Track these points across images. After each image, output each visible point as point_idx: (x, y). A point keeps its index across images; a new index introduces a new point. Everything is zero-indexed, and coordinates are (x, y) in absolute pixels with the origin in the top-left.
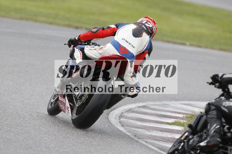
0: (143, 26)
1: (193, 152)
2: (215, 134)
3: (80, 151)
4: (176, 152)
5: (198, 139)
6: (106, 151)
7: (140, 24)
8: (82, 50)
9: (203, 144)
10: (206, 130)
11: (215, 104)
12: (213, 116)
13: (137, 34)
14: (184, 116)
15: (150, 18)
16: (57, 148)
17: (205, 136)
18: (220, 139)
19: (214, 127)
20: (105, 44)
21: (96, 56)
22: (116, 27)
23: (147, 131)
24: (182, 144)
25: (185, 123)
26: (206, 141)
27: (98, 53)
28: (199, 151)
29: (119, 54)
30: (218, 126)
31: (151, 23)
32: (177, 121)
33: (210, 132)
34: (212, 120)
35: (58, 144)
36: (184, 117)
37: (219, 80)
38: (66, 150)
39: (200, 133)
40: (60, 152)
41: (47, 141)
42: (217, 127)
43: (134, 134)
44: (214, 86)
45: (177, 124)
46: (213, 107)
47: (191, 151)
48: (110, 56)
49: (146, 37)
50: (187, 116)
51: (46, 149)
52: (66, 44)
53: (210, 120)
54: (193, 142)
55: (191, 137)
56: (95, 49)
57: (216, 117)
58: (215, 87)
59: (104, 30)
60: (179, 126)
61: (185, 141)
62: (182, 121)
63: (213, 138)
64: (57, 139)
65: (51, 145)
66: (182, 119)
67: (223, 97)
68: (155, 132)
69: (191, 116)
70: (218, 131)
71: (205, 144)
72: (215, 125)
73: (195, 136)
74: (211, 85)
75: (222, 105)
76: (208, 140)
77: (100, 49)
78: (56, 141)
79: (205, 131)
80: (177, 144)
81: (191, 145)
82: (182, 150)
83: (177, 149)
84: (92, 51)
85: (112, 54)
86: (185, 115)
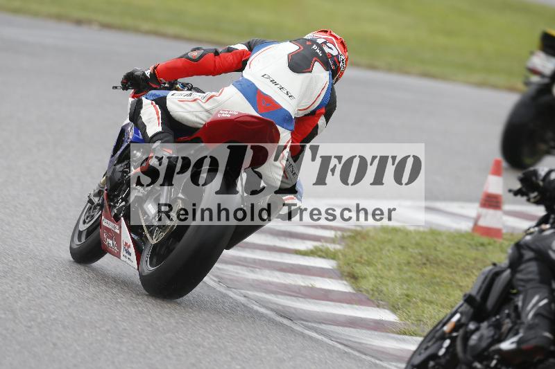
0: (315, 47)
1: (478, 365)
2: (537, 321)
3: (88, 317)
4: (432, 363)
5: (492, 333)
6: (150, 319)
7: (308, 43)
8: (161, 102)
9: (507, 345)
10: (509, 309)
11: (533, 247)
12: (530, 276)
13: (299, 64)
14: (338, 236)
15: (334, 34)
16: (32, 312)
17: (507, 324)
18: (551, 332)
19: (534, 303)
20: (218, 88)
21: (197, 116)
22: (247, 49)
23: (247, 271)
24: (447, 343)
25: (340, 251)
26: (515, 339)
27: (201, 109)
28: (494, 362)
29: (255, 114)
30: (545, 301)
31: (334, 46)
32: (321, 247)
33: (523, 315)
34: (529, 286)
35: (35, 301)
36: (336, 236)
37: (538, 184)
38: (53, 317)
39: (495, 315)
40: (39, 320)
41: (7, 295)
42: (542, 303)
43: (217, 277)
44: (525, 198)
45: (320, 253)
46: (528, 254)
47: (473, 362)
48: (233, 118)
49: (320, 75)
50: (343, 235)
51: (5, 314)
52: (116, 87)
53: (523, 286)
54: (481, 339)
55: (472, 326)
56: (195, 100)
57: (537, 277)
58: (529, 200)
59: (218, 54)
60: (324, 257)
61: (455, 334)
62: (332, 247)
63: (532, 332)
64: (33, 289)
65: (17, 302)
66: (333, 241)
67: (548, 226)
68: (267, 272)
69: (353, 234)
70: (545, 313)
71: (513, 346)
72: (536, 298)
73: (484, 325)
74: (519, 197)
75: (551, 248)
76: (521, 335)
77: (207, 100)
78: (30, 295)
79: (507, 311)
80: (434, 343)
81: (474, 347)
82: (448, 357)
83: (434, 357)
84: (187, 104)
85: (239, 113)
86: (339, 233)
